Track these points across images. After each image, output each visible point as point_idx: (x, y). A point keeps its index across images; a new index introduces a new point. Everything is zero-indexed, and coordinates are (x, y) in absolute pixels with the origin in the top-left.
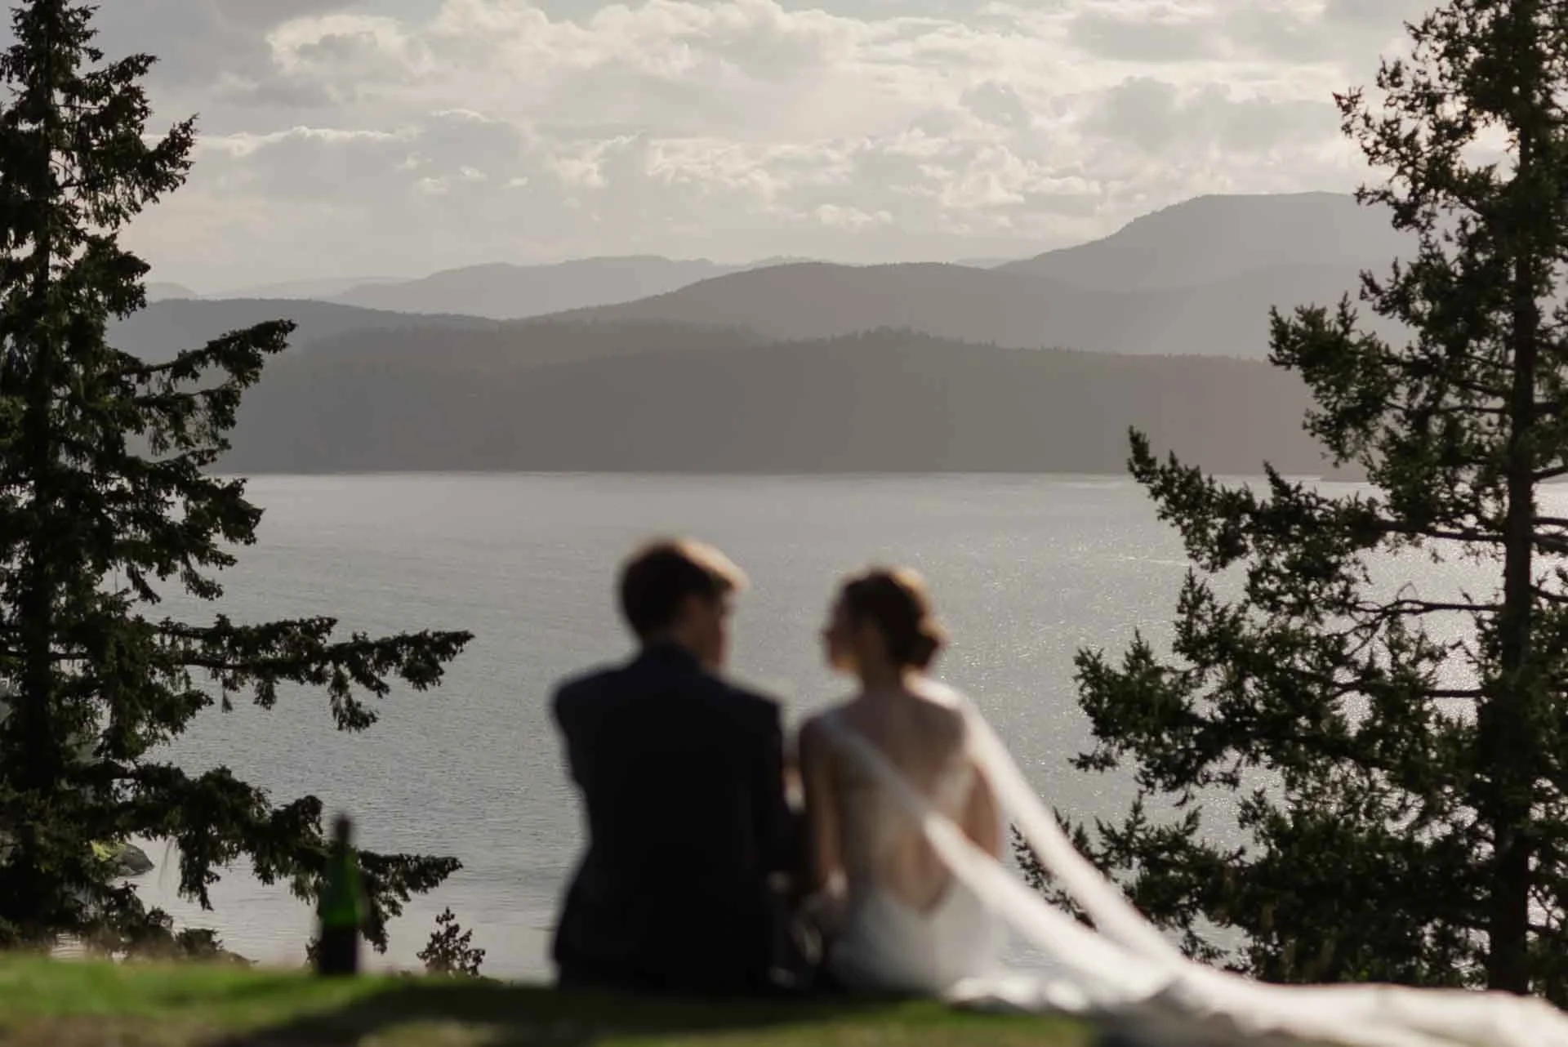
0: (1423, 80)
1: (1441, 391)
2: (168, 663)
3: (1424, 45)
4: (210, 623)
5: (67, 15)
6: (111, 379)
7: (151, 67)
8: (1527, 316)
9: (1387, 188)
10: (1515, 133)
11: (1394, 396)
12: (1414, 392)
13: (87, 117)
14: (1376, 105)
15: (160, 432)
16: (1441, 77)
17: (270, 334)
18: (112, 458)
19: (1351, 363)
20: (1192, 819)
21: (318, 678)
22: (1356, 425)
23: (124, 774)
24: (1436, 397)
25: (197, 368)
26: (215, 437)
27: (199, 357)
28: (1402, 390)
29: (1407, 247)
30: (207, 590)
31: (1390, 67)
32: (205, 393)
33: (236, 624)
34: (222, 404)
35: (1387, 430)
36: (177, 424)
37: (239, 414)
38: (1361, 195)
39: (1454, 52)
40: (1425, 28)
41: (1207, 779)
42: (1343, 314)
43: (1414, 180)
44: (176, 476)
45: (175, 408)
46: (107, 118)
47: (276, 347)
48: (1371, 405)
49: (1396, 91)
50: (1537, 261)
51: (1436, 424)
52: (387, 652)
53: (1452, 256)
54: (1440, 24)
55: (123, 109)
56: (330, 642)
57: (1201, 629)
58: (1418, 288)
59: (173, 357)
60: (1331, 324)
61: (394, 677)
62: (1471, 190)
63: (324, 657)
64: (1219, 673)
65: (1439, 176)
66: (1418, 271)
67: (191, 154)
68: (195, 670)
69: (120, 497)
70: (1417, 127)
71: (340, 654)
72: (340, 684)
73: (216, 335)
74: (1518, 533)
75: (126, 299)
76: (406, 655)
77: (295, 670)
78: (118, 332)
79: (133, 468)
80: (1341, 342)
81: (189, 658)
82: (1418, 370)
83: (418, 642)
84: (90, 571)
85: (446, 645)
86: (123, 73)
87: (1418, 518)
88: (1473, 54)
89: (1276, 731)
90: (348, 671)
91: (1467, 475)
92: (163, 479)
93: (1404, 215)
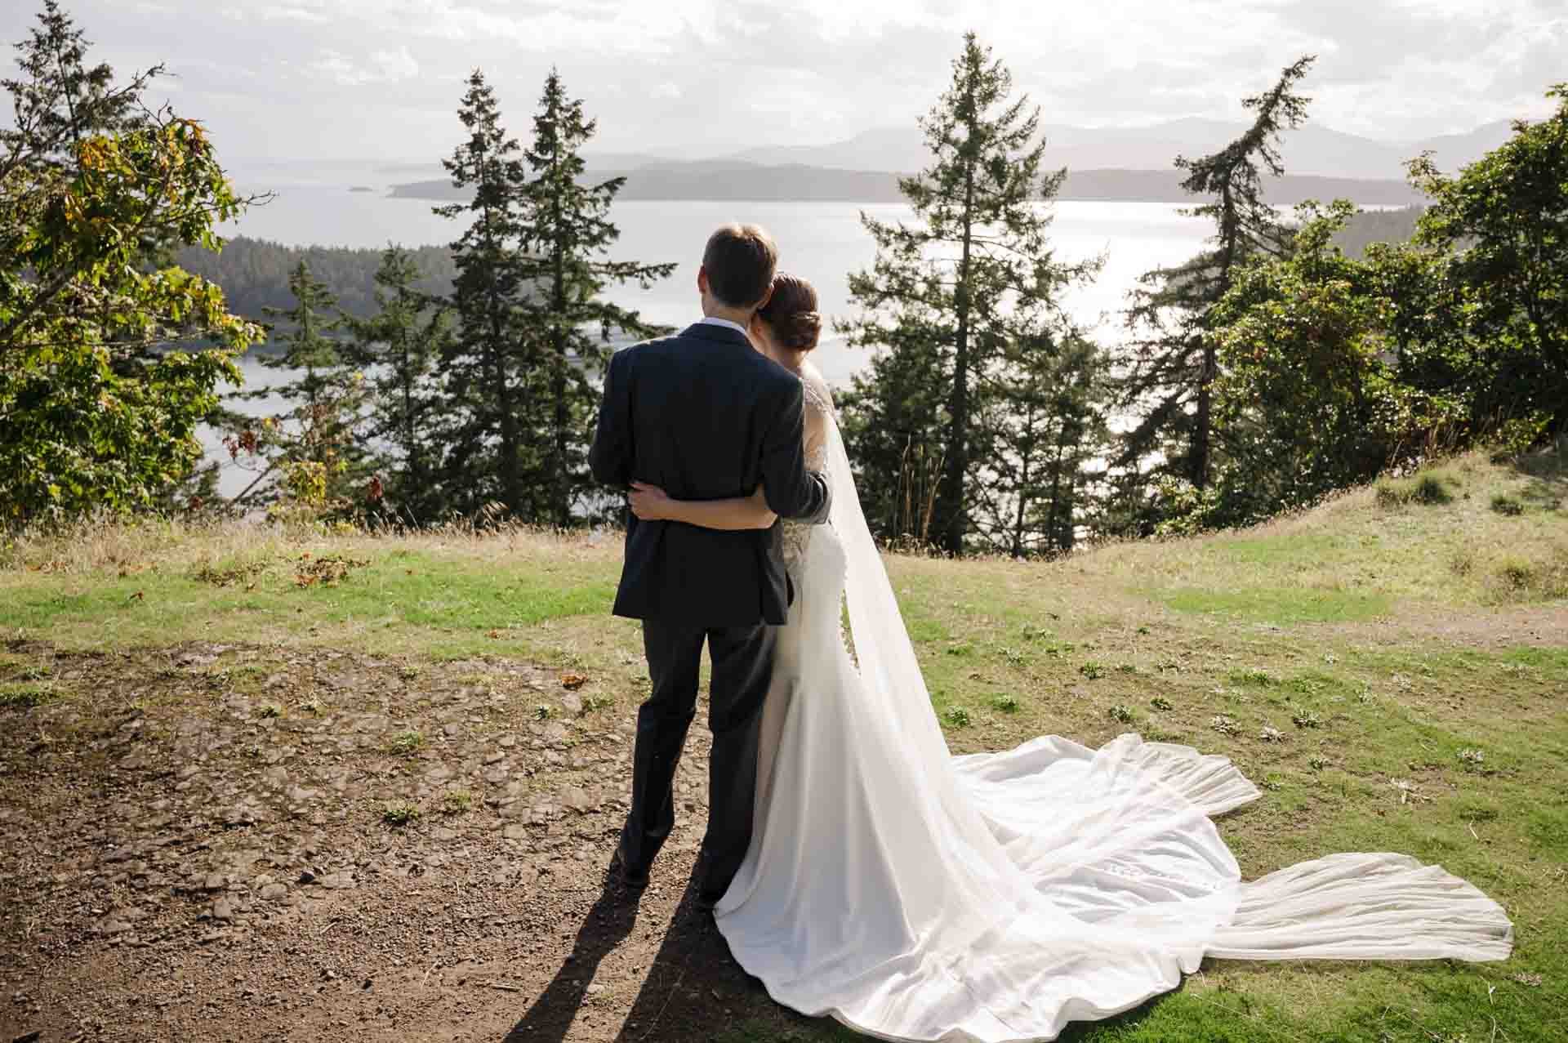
0: (942, 112)
1: (946, 199)
2: (595, 273)
3: (943, 102)
4: (606, 262)
5: (558, 88)
6: (576, 194)
7: (583, 102)
8: (970, 179)
9: (931, 143)
10: (968, 125)
11: (933, 200)
12: (939, 200)
13: (566, 118)
14: (929, 120)
15: (590, 208)
16: (947, 111)
17: (620, 181)
18: (577, 216)
19: (921, 191)
20: (877, 318)
21: (637, 276)
22: (922, 209)
23: (584, 304)
24: (945, 201)
25: (600, 190)
26: (604, 210)
27: (600, 187)
28: (936, 199)
29: (937, 159)
30: (604, 252)
31: (933, 108)
32: (603, 197)
33: (614, 263)
34: (607, 200)
35: (930, 211)
36: (595, 206)
37: (610, 203)
38: (925, 144)
39: (951, 103)
40: (943, 97)
42: (919, 178)
43: (939, 141)
44: (595, 221)
45: (593, 202)
46: (572, 118)
47: (622, 184)
48: (927, 203)
49: (935, 116)
50: (973, 164)
51: (945, 209)
52: (656, 269)
53: (949, 162)
54: (947, 95)
55: (576, 115)
56: (639, 267)
57: (881, 265)
58: (940, 171)
59: (593, 187)
60: (916, 182)
61: (657, 275)
62: (955, 143)
63: (638, 271)
64: (885, 278)
65: (946, 139)
66: (940, 167)
67: (595, 128)
68: (603, 275)
69: (580, 227)
70: (940, 125)
71: (643, 270)
72: (642, 278)
73: (604, 181)
74: (966, 239)
75: (579, 171)
76: (661, 269)
77: (630, 274)
78: (577, 180)
79: (583, 219)
80: (919, 186)
81: (601, 272)
82: (940, 194)
83: (664, 266)
84: (571, 248)
85: (672, 266)
86: (575, 104)
87: (939, 235)
88: (956, 104)
89: (900, 293)
90: (645, 274)
91: (953, 223)
92: (591, 222)
93: (936, 150)
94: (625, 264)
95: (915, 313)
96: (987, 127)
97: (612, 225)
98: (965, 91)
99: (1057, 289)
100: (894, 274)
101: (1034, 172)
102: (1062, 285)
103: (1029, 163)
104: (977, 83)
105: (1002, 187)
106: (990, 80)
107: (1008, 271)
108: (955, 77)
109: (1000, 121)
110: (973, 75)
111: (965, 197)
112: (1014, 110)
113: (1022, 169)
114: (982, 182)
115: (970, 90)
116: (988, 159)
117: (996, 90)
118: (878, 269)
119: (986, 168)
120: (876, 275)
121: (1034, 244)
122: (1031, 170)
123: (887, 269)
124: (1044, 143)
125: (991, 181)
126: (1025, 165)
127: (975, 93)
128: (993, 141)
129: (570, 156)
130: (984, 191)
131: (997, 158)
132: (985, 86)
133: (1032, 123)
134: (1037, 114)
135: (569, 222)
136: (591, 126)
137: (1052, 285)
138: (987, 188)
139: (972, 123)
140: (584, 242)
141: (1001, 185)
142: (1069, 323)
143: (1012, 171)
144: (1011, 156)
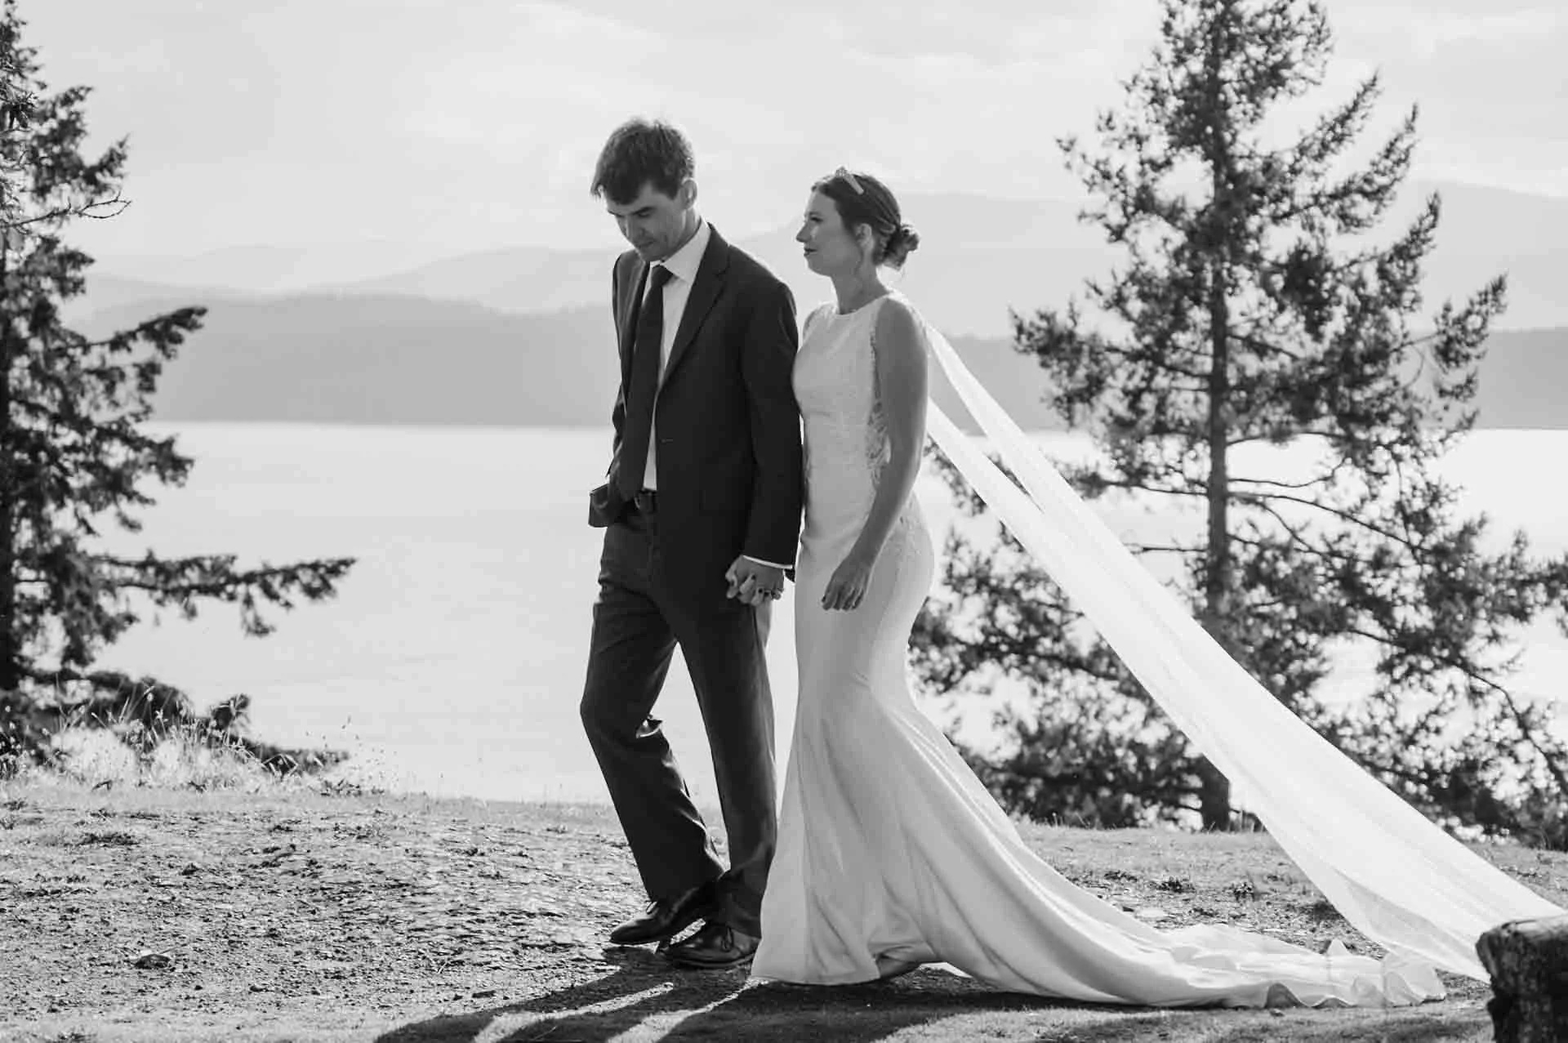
0: (1132, 124)
1: (1153, 373)
2: (110, 587)
3: (1133, 95)
4: (140, 556)
5: (17, 53)
6: (61, 353)
7: (89, 96)
8: (1219, 314)
9: (1103, 211)
10: (1210, 163)
11: (1114, 377)
12: (1130, 376)
13: (38, 137)
14: (1094, 145)
15: (96, 397)
16: (1147, 121)
17: (187, 318)
18: (67, 415)
19: (1078, 351)
20: (957, 721)
21: (232, 597)
22: (1083, 400)
23: (78, 677)
24: (1149, 380)
25: (131, 343)
26: (142, 402)
27: (132, 335)
28: (1122, 374)
29: (1120, 259)
30: (131, 525)
31: (1106, 116)
32: (135, 365)
33: (161, 557)
34: (148, 374)
35: (1107, 406)
36: (110, 389)
37: (159, 380)
38: (1082, 216)
39: (1158, 98)
40: (1134, 82)
41: (968, 688)
42: (1072, 310)
43: (1124, 206)
44: (119, 432)
45: (109, 377)
46: (56, 137)
47: (193, 326)
48: (1095, 385)
49: (1111, 134)
50: (1229, 270)
51: (1148, 402)
52: (290, 575)
53: (1160, 266)
54: (1146, 76)
55: (70, 129)
56: (239, 568)
57: (961, 569)
58: (1132, 290)
59: (110, 335)
60: (1063, 320)
61: (294, 593)
62: (1172, 214)
63: (236, 580)
64: (977, 604)
65: (1145, 203)
66: (1132, 277)
67: (126, 167)
68: (131, 591)
69: (73, 448)
70: (1127, 161)
71: (249, 578)
72: (248, 601)
73: (147, 317)
74: (1217, 491)
75: (71, 287)
76: (306, 576)
77: (215, 591)
78: (70, 313)
79: (83, 425)
80: (1071, 335)
81: (129, 583)
82: (1134, 356)
83: (314, 567)
84: (51, 507)
85: (336, 569)
86: (66, 101)
87: (1135, 476)
88: (1173, 103)
89: (1024, 649)
90: (255, 590)
91: (1172, 445)
92: (105, 434)
93: (1118, 234)
94: (196, 562)
95: (1067, 713)
96: (1268, 168)
97: (169, 443)
98: (1196, 65)
99: (1494, 637)
100: (999, 594)
101: (1407, 297)
102: (1508, 626)
103: (1394, 269)
104: (1234, 44)
105: (1318, 337)
106: (1271, 37)
107: (1348, 581)
108: (1167, 29)
109: (1303, 150)
110: (1221, 21)
111: (1206, 364)
112: (1343, 120)
113: (1373, 286)
114: (1257, 324)
115: (1213, 62)
116: (1269, 256)
117: (1286, 64)
118: (955, 582)
119: (1265, 284)
120: (951, 597)
121: (1418, 504)
122: (1399, 291)
123: (982, 580)
124: (1434, 210)
125: (1287, 317)
126: (1383, 273)
127: (1228, 71)
128: (1285, 206)
129: (49, 243)
130: (1261, 350)
131: (1299, 252)
132: (1256, 51)
133: (1395, 155)
134: (1410, 128)
135: (40, 435)
136: (111, 162)
137: (1481, 627)
138: (1270, 339)
139: (1219, 156)
140: (85, 495)
141: (1314, 328)
142: (1537, 735)
143: (1344, 291)
144: (1340, 247)
